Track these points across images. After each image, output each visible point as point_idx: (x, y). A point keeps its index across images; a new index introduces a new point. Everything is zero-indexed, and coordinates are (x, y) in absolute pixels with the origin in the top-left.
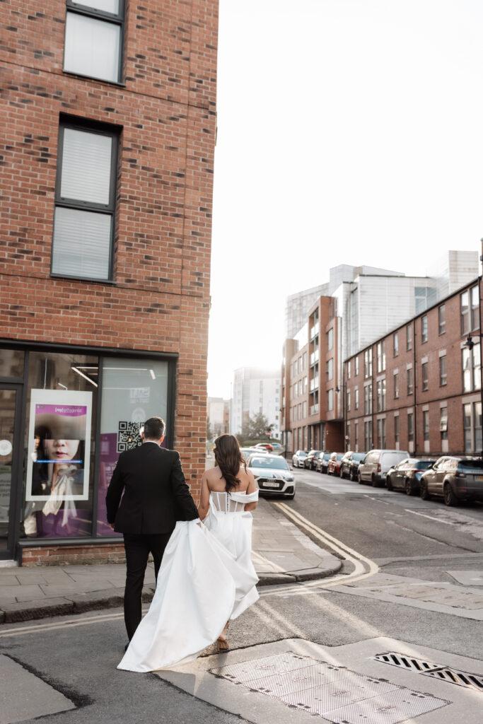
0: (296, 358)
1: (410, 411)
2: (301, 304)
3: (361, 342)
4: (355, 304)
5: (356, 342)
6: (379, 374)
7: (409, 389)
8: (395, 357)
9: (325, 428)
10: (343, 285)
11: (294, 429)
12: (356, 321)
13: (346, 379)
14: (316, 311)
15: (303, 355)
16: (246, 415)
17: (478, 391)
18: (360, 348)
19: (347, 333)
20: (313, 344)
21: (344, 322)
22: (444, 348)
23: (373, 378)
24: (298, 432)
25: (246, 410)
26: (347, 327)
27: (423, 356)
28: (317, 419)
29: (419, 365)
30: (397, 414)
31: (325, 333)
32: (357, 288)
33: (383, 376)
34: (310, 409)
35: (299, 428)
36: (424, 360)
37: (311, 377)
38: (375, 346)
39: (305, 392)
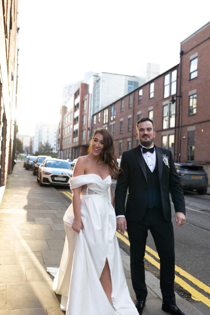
0: (66, 115)
1: (129, 140)
2: (69, 90)
3: (101, 106)
4: (98, 87)
5: (98, 107)
6: (111, 121)
7: (129, 128)
8: (121, 112)
9: (80, 149)
10: (93, 77)
11: (65, 149)
12: (99, 96)
13: (93, 124)
14: (78, 91)
15: (70, 113)
16: (40, 143)
17: (172, 128)
18: (100, 109)
19: (94, 102)
20: (76, 107)
21: (92, 96)
22: (152, 105)
23: (108, 123)
24: (66, 151)
25: (40, 141)
26: (94, 99)
27: (139, 111)
28: (77, 144)
29: (135, 116)
30: (121, 141)
31: (82, 102)
32: (100, 79)
33: (114, 122)
34: (73, 140)
35: (67, 149)
36: (139, 113)
37: (74, 123)
38: (110, 107)
39: (71, 131)
